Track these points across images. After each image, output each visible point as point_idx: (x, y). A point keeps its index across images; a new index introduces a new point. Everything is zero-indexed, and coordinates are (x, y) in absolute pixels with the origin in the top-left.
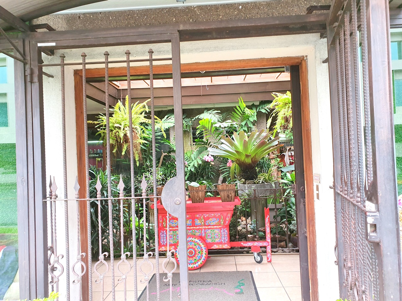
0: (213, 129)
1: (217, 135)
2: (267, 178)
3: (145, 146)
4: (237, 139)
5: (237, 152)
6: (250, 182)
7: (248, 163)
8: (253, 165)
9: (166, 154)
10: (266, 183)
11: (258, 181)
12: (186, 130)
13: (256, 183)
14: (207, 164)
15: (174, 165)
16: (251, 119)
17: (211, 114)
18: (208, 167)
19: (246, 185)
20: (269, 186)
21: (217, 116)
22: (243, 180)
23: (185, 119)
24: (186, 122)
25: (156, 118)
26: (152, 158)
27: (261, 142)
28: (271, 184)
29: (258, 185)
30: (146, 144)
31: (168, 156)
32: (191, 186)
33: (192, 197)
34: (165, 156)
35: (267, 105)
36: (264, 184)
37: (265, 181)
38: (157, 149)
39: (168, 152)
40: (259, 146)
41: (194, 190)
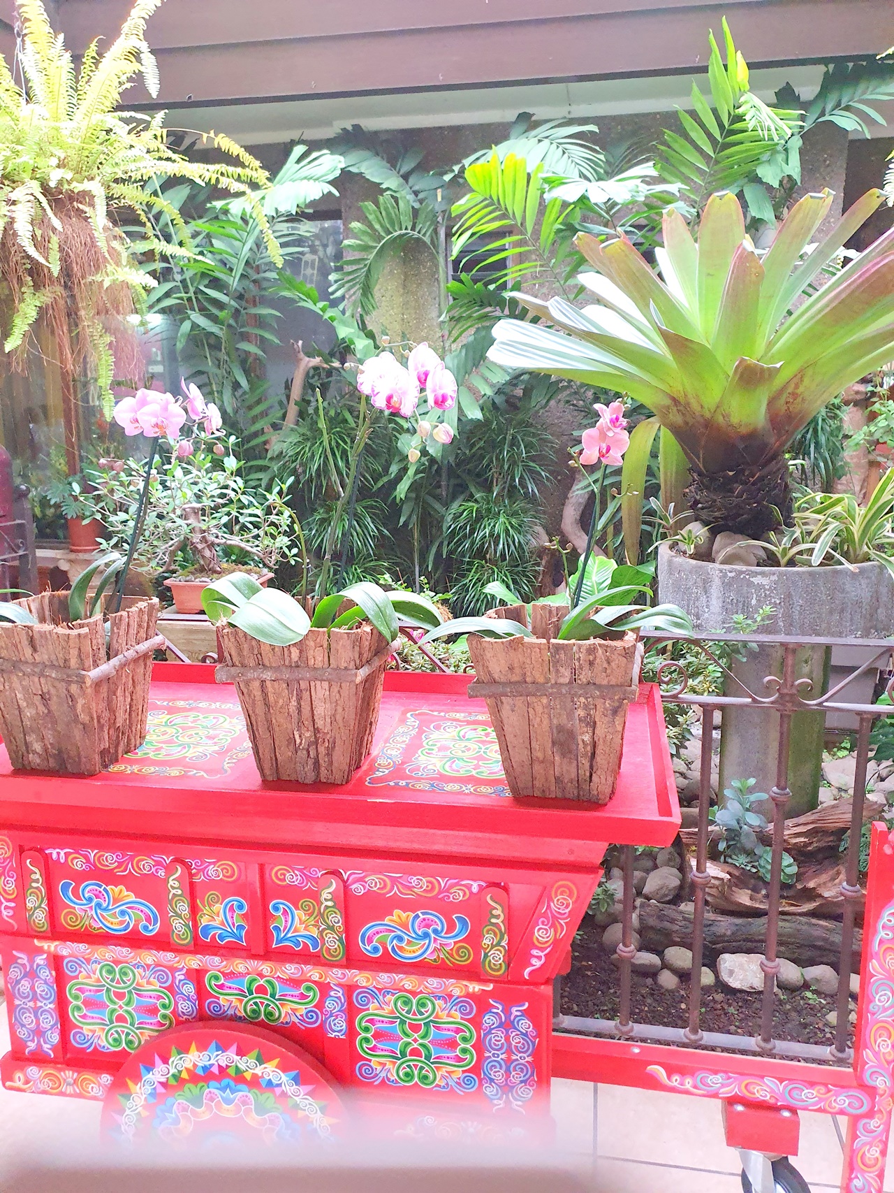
0: (552, 224)
1: (568, 269)
2: (856, 529)
3: (214, 319)
4: (680, 261)
5: (678, 344)
6: (742, 552)
7: (743, 430)
8: (772, 439)
9: (316, 361)
10: (847, 565)
11: (795, 550)
12: (416, 234)
13: (783, 561)
14: (509, 421)
15: (345, 421)
16: (770, 175)
17: (547, 142)
18: (514, 438)
19: (714, 568)
20: (864, 582)
21: (578, 152)
22: (698, 531)
23: (411, 180)
24: (416, 193)
25: (235, 154)
26: (244, 382)
27: (867, 275)
28: (882, 568)
29: (798, 573)
30: (220, 305)
31: (329, 373)
32: (241, 635)
33: (254, 723)
34: (316, 368)
35: (870, 89)
36: (836, 572)
37: (844, 547)
38: (267, 335)
39: (332, 354)
40: (842, 302)
41: (261, 664)
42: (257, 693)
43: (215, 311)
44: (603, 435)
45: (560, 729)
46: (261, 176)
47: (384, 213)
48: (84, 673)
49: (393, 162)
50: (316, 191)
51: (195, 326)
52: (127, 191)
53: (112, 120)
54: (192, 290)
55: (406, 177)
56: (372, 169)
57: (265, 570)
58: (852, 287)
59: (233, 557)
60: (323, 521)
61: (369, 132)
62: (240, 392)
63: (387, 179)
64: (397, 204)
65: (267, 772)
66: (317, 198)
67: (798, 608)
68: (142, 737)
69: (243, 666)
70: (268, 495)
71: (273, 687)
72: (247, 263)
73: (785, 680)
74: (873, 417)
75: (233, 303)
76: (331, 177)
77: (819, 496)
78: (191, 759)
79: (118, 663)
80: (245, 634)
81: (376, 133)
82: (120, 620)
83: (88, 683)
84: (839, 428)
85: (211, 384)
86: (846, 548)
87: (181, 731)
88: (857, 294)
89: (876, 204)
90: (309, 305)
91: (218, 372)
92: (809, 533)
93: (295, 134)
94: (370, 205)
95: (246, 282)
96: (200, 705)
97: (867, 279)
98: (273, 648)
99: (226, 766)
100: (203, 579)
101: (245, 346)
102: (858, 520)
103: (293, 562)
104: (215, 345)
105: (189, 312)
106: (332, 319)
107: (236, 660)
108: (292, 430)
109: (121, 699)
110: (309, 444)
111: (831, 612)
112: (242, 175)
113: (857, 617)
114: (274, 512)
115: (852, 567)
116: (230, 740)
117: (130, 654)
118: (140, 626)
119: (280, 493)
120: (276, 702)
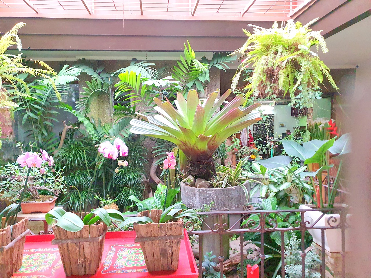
0: (144, 90)
1: (149, 102)
2: (233, 177)
3: (36, 114)
4: (182, 106)
5: (184, 130)
6: (204, 184)
7: (202, 151)
8: (209, 153)
9: (70, 127)
10: (231, 187)
11: (218, 183)
12: (103, 90)
13: (215, 186)
14: (133, 144)
15: (80, 145)
16: (202, 79)
17: (141, 67)
18: (135, 149)
19: (196, 189)
20: (236, 191)
21: (150, 70)
22: (191, 178)
23: (101, 75)
24: (102, 78)
25: (45, 66)
26: (46, 134)
27: (230, 112)
28: (240, 187)
29: (219, 190)
30: (38, 110)
31: (74, 130)
32: (60, 229)
33: (64, 257)
34: (70, 129)
35: (225, 59)
36: (229, 189)
37: (230, 182)
38: (54, 119)
39: (75, 124)
40: (225, 119)
41: (67, 238)
42: (66, 248)
43: (36, 112)
44: (169, 161)
45: (162, 249)
46: (54, 73)
47: (93, 85)
48: (4, 247)
49: (95, 70)
50: (72, 79)
51: (29, 116)
52: (8, 76)
53: (4, 57)
54: (28, 105)
55: (99, 74)
56: (89, 71)
57: (55, 197)
58: (227, 115)
59: (42, 192)
60: (72, 177)
61: (87, 60)
62: (44, 136)
63: (93, 74)
64: (97, 82)
65: (68, 273)
66: (73, 81)
67: (220, 200)
68: (21, 265)
69: (61, 239)
70: (57, 172)
71: (71, 245)
72: (48, 97)
73: (220, 224)
74: (233, 142)
75: (43, 109)
76: (77, 75)
77: (222, 166)
78: (39, 271)
79: (15, 242)
80: (62, 229)
81: (89, 60)
82: (16, 227)
83: (5, 250)
84: (224, 145)
85: (34, 134)
86: (230, 181)
87: (34, 261)
88: (228, 117)
89: (230, 93)
90: (69, 111)
91: (36, 130)
92: (221, 178)
93: (63, 59)
94: (89, 82)
95: (47, 103)
96: (40, 250)
97: (230, 114)
98: (71, 233)
99: (53, 272)
100: (33, 201)
101: (46, 122)
102: (233, 173)
103: (65, 194)
104: (36, 121)
105: (27, 112)
106: (77, 115)
107: (58, 237)
108: (62, 148)
109: (15, 253)
110: (68, 153)
111: (229, 200)
112: (47, 72)
113: (236, 201)
114: (59, 178)
115: (233, 188)
116: (52, 262)
117: (19, 237)
118: (22, 227)
119: (61, 171)
120: (72, 250)
